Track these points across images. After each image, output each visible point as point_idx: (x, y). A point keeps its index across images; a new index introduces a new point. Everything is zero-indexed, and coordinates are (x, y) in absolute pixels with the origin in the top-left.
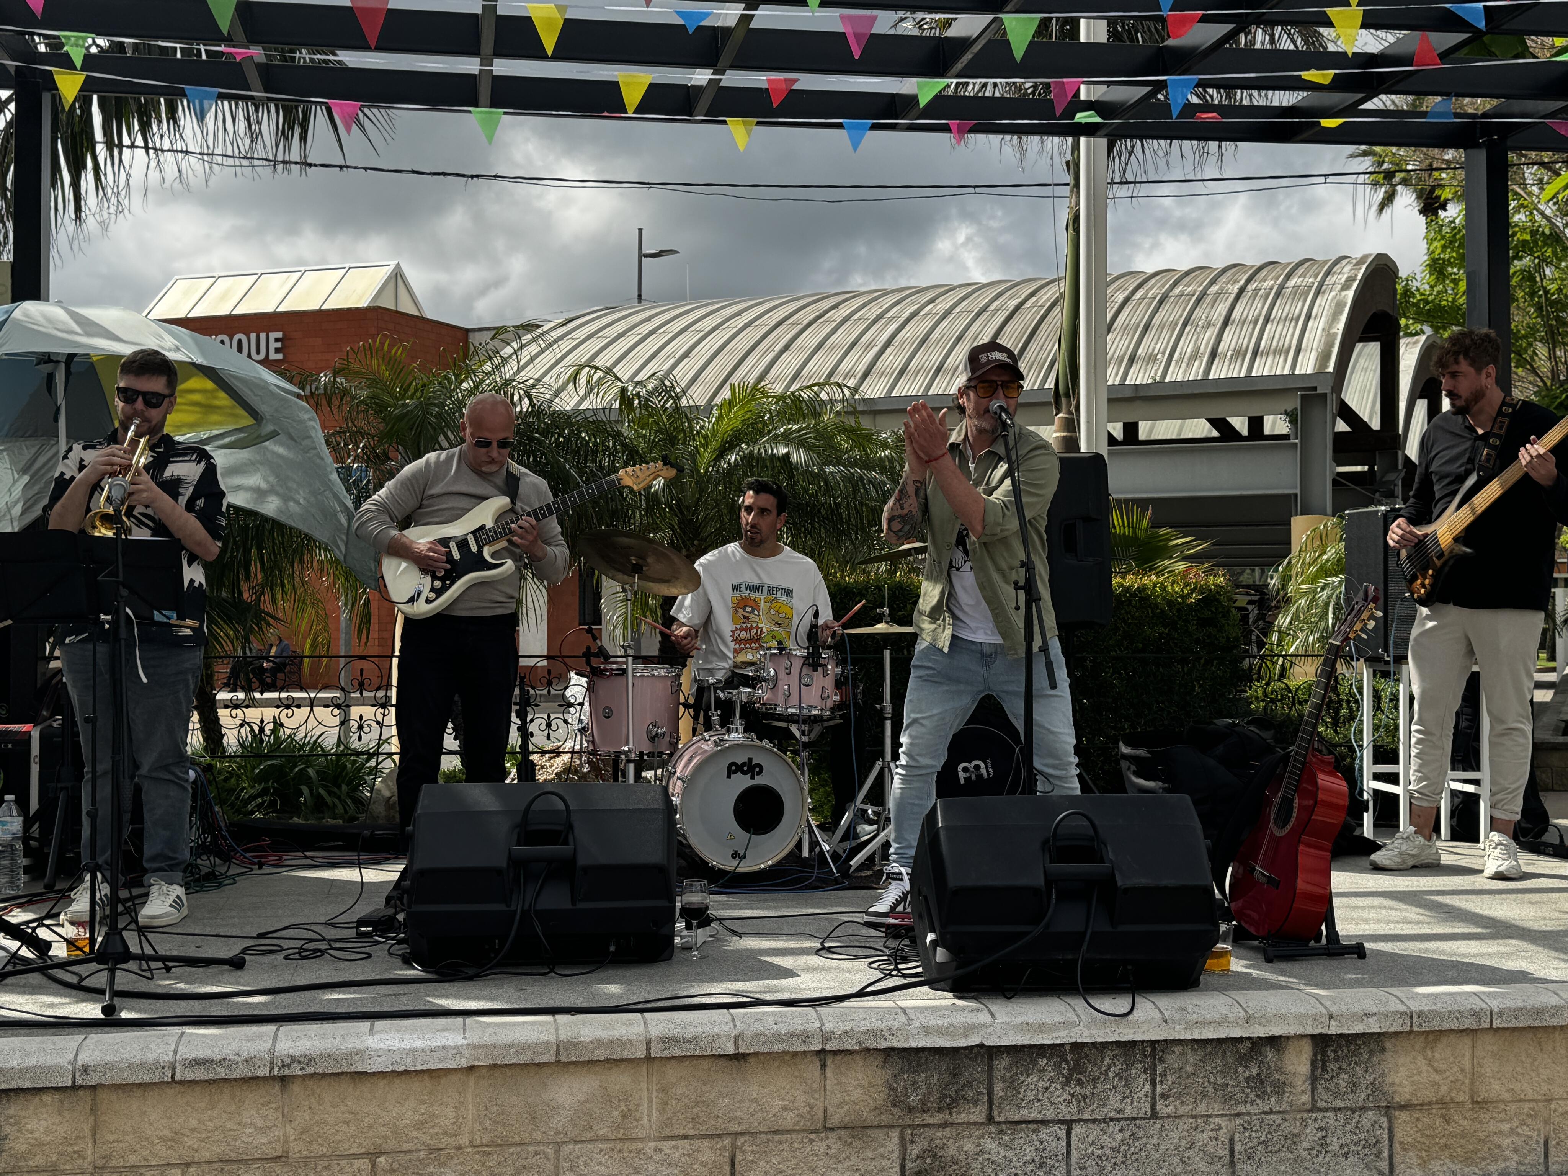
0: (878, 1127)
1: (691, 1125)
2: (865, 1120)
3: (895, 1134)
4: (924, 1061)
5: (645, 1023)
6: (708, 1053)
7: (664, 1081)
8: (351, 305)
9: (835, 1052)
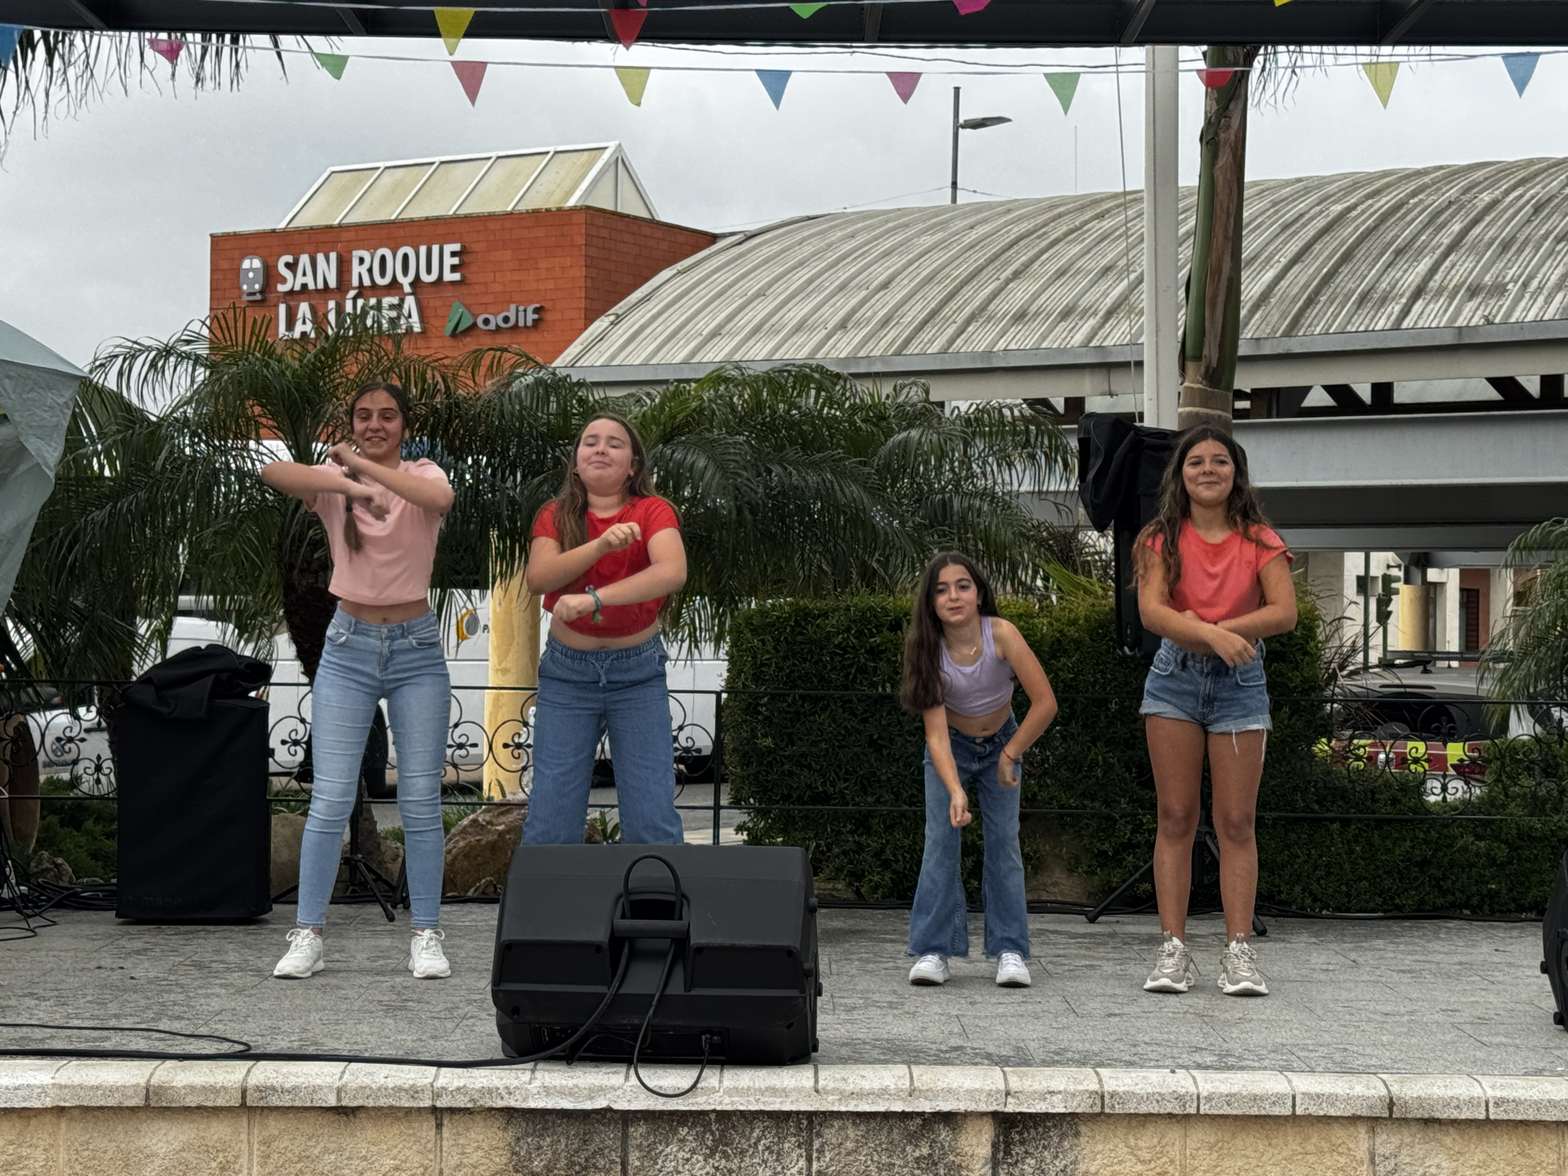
4: (550, 1124)
5: (249, 1071)
6: (309, 1104)
7: (266, 1134)
8: (552, 205)
9: (452, 1111)
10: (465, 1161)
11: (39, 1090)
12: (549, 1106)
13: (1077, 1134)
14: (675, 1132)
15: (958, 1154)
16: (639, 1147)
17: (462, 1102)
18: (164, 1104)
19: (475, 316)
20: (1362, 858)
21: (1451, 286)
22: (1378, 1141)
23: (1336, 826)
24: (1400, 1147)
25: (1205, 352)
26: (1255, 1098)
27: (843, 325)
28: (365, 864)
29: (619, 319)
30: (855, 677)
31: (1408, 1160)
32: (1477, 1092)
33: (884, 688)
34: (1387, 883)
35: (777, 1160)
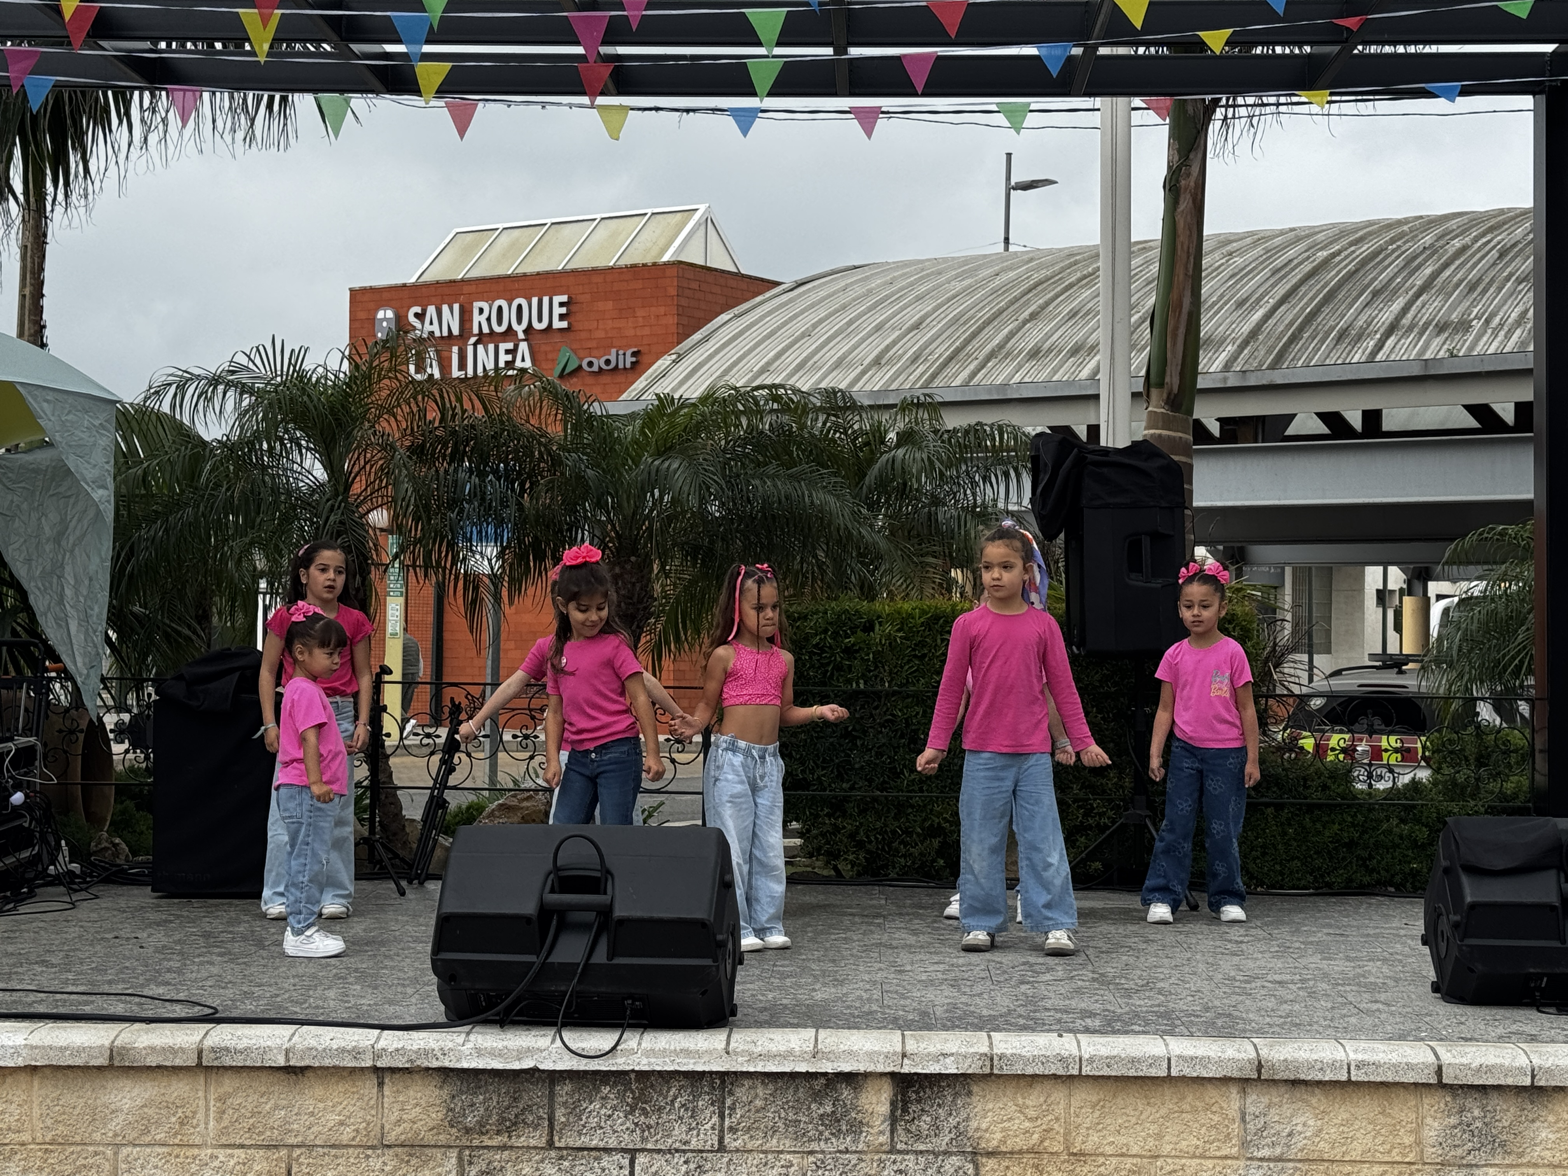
0: (435, 1146)
1: (247, 1135)
2: (422, 1139)
3: (453, 1154)
4: (483, 1083)
5: (207, 1033)
6: (259, 1064)
7: (221, 1090)
8: (649, 260)
9: (393, 1070)
10: (405, 1116)
11: (12, 1051)
12: (481, 1067)
13: (970, 1093)
14: (598, 1091)
15: (859, 1111)
16: (565, 1104)
17: (401, 1063)
18: (127, 1064)
19: (581, 359)
20: (1295, 840)
21: (1421, 323)
22: (1249, 1101)
23: (1270, 810)
24: (1269, 1106)
25: (1167, 379)
26: (1133, 1061)
27: (877, 362)
28: (382, 844)
29: (680, 357)
30: (832, 674)
31: (1276, 1118)
32: (1340, 1055)
33: (858, 684)
34: (1318, 862)
35: (692, 1117)
